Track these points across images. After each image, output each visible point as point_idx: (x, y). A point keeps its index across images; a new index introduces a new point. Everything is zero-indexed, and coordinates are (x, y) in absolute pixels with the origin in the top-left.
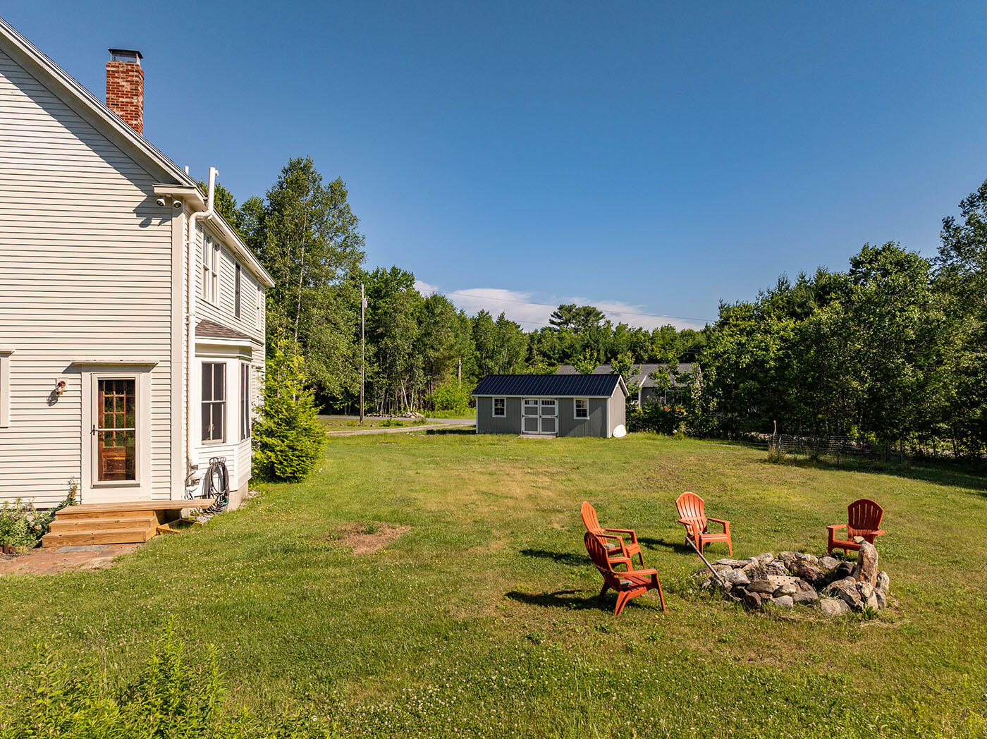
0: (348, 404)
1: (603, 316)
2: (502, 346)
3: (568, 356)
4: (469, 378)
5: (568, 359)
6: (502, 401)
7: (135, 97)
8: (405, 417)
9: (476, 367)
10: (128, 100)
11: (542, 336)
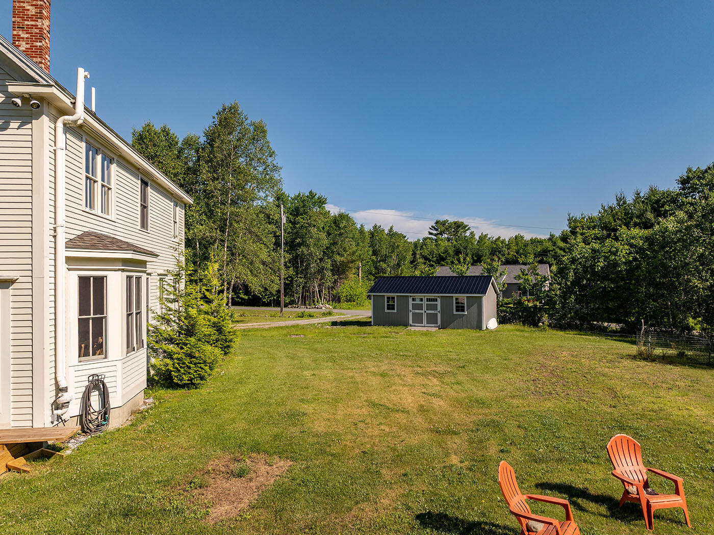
0: (274, 298)
1: (469, 228)
2: (393, 251)
3: (443, 259)
4: (367, 276)
5: (443, 261)
6: (393, 298)
7: (39, 20)
8: (317, 308)
9: (373, 268)
10: (33, 23)
11: (424, 244)
